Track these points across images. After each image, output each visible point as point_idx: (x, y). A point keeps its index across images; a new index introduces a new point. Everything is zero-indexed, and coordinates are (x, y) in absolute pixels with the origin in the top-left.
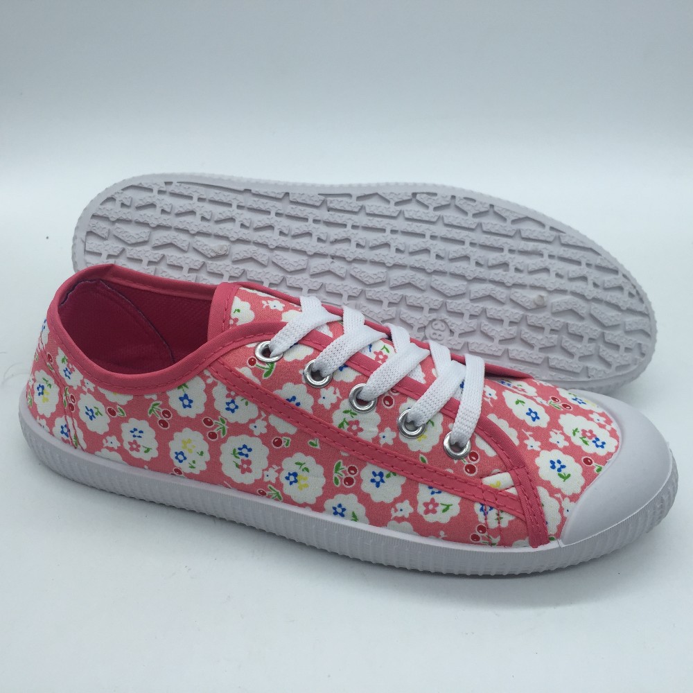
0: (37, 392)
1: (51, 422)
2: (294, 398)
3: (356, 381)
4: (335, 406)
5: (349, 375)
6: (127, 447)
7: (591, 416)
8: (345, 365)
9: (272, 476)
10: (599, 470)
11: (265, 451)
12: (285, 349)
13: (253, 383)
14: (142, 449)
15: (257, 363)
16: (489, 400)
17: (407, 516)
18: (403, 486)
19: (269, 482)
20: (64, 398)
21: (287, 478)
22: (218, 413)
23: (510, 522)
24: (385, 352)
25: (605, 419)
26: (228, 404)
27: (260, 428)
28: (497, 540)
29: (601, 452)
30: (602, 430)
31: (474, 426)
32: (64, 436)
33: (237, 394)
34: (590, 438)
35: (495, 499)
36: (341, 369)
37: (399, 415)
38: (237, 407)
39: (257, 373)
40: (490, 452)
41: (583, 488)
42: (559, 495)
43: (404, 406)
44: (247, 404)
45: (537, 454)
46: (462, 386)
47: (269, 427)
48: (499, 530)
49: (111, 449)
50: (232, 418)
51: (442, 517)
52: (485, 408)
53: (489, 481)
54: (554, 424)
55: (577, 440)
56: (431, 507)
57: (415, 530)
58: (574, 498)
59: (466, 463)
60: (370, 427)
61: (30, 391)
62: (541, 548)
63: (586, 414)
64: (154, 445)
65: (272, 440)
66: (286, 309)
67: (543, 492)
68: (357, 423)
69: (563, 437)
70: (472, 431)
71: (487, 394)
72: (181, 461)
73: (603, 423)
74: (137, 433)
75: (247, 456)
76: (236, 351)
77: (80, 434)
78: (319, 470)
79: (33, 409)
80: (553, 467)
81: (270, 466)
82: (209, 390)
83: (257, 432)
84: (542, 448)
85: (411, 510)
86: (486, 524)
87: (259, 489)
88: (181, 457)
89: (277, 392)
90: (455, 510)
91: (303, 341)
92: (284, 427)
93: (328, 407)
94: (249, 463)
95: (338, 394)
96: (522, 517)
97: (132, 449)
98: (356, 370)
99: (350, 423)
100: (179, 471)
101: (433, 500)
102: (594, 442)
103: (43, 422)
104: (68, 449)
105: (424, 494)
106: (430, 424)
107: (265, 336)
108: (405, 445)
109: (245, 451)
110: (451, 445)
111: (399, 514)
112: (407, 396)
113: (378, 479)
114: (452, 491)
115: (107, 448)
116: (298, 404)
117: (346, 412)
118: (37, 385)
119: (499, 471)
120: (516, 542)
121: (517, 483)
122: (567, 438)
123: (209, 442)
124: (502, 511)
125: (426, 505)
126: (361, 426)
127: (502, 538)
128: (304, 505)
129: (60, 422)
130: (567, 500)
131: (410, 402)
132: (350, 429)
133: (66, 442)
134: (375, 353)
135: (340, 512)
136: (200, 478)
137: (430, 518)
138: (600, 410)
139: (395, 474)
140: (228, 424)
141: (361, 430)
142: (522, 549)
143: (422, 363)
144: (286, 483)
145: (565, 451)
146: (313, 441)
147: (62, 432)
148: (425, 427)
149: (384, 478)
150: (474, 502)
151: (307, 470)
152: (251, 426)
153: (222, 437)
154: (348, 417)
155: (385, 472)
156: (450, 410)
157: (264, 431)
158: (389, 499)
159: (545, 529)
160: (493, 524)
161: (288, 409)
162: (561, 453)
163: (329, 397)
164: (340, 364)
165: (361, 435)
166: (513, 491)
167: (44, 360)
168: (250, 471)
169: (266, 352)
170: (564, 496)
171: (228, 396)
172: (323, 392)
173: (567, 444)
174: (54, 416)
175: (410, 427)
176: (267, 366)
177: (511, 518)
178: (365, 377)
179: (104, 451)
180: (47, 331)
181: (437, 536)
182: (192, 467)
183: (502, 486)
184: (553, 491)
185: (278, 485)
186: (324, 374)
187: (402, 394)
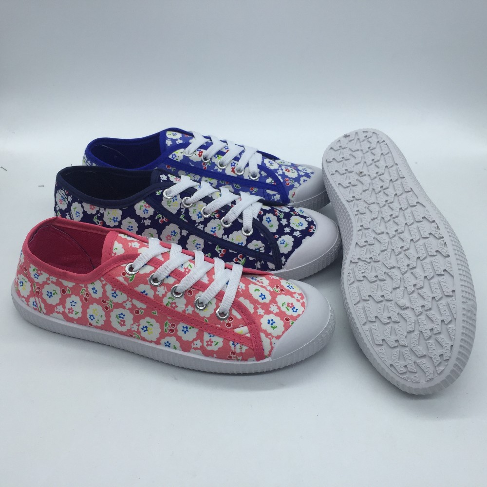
0: (20, 285)
1: (27, 300)
2: (144, 291)
3: (175, 283)
4: (164, 295)
5: (171, 280)
6: (67, 311)
7: (294, 295)
8: (169, 276)
9: (135, 328)
10: (292, 323)
11: (132, 316)
12: (139, 267)
13: (124, 285)
14: (74, 313)
15: (126, 275)
16: (240, 290)
17: (199, 347)
18: (197, 333)
19: (134, 331)
20: (34, 288)
21: (142, 329)
22: (108, 297)
23: (246, 350)
24: (189, 268)
25: (301, 297)
26: (113, 294)
27: (128, 305)
28: (240, 358)
29: (295, 314)
30: (298, 303)
31: (231, 304)
32: (34, 307)
33: (116, 290)
34: (291, 307)
35: (240, 339)
36: (167, 277)
37: (195, 299)
38: (117, 295)
39: (126, 279)
40: (239, 317)
41: (283, 333)
42: (270, 337)
43: (197, 295)
44: (122, 294)
45: (262, 316)
46: (227, 283)
47: (133, 305)
48: (241, 354)
49: (58, 313)
50: (115, 300)
51: (215, 348)
52: (238, 294)
53: (237, 331)
54: (274, 301)
55: (284, 309)
56: (209, 343)
57: (203, 353)
58: (278, 337)
59: (227, 322)
60: (181, 305)
61: (16, 284)
62: (261, 361)
63: (291, 294)
64: (80, 310)
65: (135, 311)
66: (140, 247)
67: (263, 335)
68: (175, 303)
69: (277, 307)
70: (230, 307)
71: (240, 287)
72: (92, 320)
73: (300, 299)
74: (73, 304)
75: (123, 318)
76: (116, 268)
77: (43, 306)
78: (157, 325)
79: (18, 293)
80: (269, 323)
81: (134, 323)
82: (104, 286)
83: (127, 307)
84: (265, 313)
85: (201, 344)
86: (235, 351)
87: (129, 333)
88: (92, 317)
89: (136, 289)
90: (221, 345)
91: (149, 263)
92: (140, 305)
93: (161, 295)
94: (124, 321)
95: (166, 290)
96: (252, 347)
97: (69, 312)
98: (174, 277)
99: (172, 304)
100: (91, 325)
101: (210, 340)
102: (292, 309)
103: (24, 299)
104: (37, 313)
105: (206, 337)
106: (210, 303)
107: (131, 260)
108: (198, 314)
109: (122, 316)
110: (220, 314)
111: (195, 346)
112: (199, 290)
113: (185, 330)
114: (219, 335)
115: (57, 312)
116: (146, 294)
117: (169, 298)
118: (19, 281)
119: (242, 325)
120: (249, 359)
121: (251, 331)
122: (279, 308)
123: (105, 311)
124: (242, 345)
125: (207, 342)
126: (176, 305)
127: (242, 357)
128: (151, 342)
129: (32, 300)
130: (274, 339)
131: (200, 293)
132: (171, 306)
133: (35, 309)
134: (184, 268)
135: (168, 345)
136: (102, 328)
137: (209, 348)
138: (300, 292)
139: (193, 328)
140: (113, 303)
141: (177, 307)
142: (252, 362)
143: (207, 273)
144: (142, 331)
145: (277, 314)
146: (155, 312)
147: (33, 305)
148: (207, 305)
149: (188, 329)
150: (230, 340)
151: (152, 325)
152: (124, 304)
153: (111, 309)
154: (171, 301)
155: (189, 327)
156: (220, 296)
157: (131, 307)
158: (190, 339)
159: (263, 353)
160: (238, 351)
161: (142, 297)
162: (274, 315)
163: (161, 291)
164: (166, 275)
165: (176, 309)
166: (248, 335)
167: (23, 270)
168: (125, 325)
169: (131, 269)
170: (273, 337)
171: (113, 290)
172: (159, 288)
173: (278, 311)
174: (29, 297)
175: (200, 305)
176: (131, 276)
177: (247, 348)
178: (179, 281)
179: (55, 314)
180: (23, 256)
181: (213, 356)
182: (97, 323)
183: (243, 333)
184: (268, 335)
185: (138, 332)
186: (159, 280)
187: (197, 289)
